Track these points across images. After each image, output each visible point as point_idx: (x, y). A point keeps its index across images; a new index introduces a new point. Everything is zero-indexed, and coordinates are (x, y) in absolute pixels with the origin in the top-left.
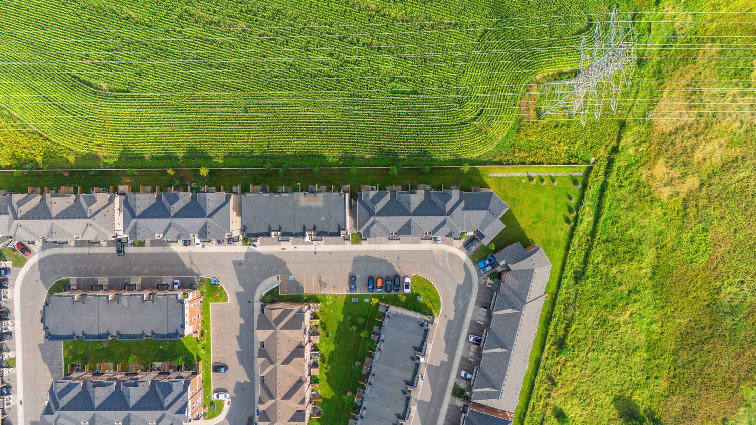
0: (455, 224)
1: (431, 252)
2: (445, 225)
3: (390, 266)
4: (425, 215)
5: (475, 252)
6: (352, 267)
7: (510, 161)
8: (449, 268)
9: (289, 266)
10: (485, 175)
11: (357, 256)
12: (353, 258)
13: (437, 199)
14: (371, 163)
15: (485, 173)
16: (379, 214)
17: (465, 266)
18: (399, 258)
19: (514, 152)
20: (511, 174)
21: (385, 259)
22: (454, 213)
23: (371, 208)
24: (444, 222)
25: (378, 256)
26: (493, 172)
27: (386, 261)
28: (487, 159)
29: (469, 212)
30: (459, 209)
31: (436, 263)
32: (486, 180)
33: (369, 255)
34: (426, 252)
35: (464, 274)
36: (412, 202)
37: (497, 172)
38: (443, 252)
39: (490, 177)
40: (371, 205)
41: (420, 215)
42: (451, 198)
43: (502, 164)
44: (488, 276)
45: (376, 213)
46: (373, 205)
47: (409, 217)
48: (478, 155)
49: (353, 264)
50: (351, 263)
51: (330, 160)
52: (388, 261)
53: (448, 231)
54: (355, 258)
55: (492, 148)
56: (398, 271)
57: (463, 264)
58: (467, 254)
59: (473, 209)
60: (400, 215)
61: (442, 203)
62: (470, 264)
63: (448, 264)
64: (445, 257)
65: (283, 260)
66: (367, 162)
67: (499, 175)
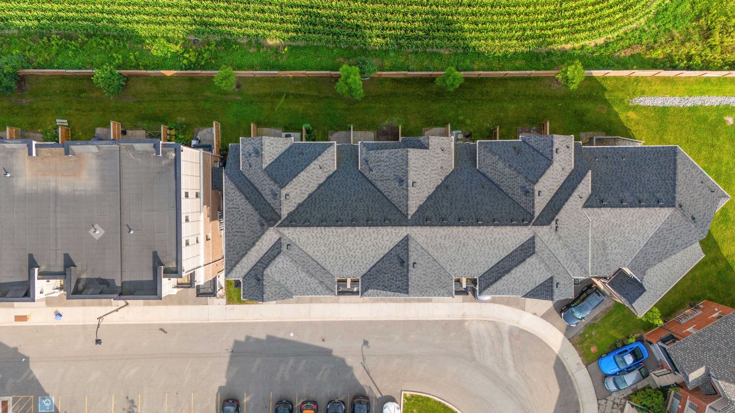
0: (562, 254)
1: (459, 325)
2: (532, 260)
3: (341, 366)
4: (461, 221)
5: (591, 326)
6: (229, 370)
7: (698, 60)
8: (512, 374)
9: (38, 371)
10: (622, 101)
11: (242, 339)
12: (230, 345)
13: (501, 165)
14: (283, 61)
15: (621, 95)
16: (293, 221)
17: (560, 368)
18: (366, 343)
19: (707, 34)
20: (696, 100)
21: (326, 345)
22: (562, 215)
23: (269, 198)
24: (527, 250)
25: (306, 338)
26: (643, 93)
27: (328, 353)
28: (629, 52)
29: (607, 214)
30: (575, 202)
31: (474, 359)
32: (622, 117)
33: (280, 335)
34: (446, 326)
35: (556, 390)
36: (412, 176)
37: (654, 93)
38: (496, 325)
39: (635, 108)
40: (266, 186)
41: (443, 222)
42: (549, 162)
43: (674, 68)
44: (628, 398)
45: (284, 213)
46: (275, 187)
47: (403, 231)
48: (601, 41)
49: (231, 363)
50: (225, 360)
51: (157, 50)
52: (334, 354)
53: (540, 277)
54: (237, 343)
55: (642, 20)
56: (363, 381)
57: (553, 363)
58: (567, 332)
59: (620, 203)
60: (370, 222)
61: (521, 180)
62: (573, 361)
63: (510, 362)
64: (501, 340)
65: (20, 351)
66: (272, 59)
67: (659, 102)
